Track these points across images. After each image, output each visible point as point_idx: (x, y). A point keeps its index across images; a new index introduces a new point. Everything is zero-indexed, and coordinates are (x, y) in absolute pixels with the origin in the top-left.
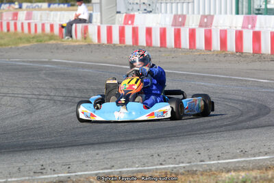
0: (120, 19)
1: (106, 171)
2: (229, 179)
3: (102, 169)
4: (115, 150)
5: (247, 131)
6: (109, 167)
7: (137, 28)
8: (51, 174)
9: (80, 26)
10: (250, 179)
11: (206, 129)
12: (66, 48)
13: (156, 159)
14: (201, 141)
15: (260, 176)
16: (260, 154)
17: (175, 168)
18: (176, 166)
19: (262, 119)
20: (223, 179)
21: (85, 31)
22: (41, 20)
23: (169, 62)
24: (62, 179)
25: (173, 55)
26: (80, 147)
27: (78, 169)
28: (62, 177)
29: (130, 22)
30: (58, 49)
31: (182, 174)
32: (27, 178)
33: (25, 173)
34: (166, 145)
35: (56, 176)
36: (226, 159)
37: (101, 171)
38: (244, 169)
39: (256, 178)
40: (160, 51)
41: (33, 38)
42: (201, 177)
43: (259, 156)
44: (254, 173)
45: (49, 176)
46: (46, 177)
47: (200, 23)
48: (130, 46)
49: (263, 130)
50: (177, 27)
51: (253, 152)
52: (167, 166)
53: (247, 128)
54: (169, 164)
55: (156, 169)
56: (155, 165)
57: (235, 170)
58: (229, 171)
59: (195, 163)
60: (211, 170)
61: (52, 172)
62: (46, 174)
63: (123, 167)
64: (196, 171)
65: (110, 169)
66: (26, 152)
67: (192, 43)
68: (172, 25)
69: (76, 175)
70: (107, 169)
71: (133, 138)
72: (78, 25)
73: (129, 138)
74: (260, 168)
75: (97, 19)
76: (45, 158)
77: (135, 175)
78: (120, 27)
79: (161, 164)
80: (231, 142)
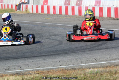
0: (42, 2)
1: (37, 69)
2: (90, 72)
3: (35, 68)
4: (40, 59)
5: (98, 51)
6: (38, 67)
7: (49, 6)
8: (13, 70)
9: (24, 5)
10: (99, 72)
11: (80, 50)
12: (18, 15)
13: (59, 63)
14: (78, 55)
15: (104, 71)
16: (103, 61)
17: (67, 67)
18: (67, 66)
19: (104, 45)
20: (88, 72)
21: (26, 7)
22: (7, 3)
23: (64, 21)
24: (17, 72)
25: (65, 18)
26: (25, 58)
27: (25, 68)
28: (18, 71)
29: (46, 4)
30: (15, 15)
31: (70, 70)
32: (2, 72)
33: (2, 70)
34: (63, 57)
35: (15, 71)
36: (89, 63)
37: (35, 69)
38: (96, 67)
39: (102, 71)
40: (59, 16)
41: (4, 11)
42: (78, 71)
43: (103, 62)
44: (101, 69)
45: (12, 71)
46: (11, 71)
47: (76, 4)
48: (46, 14)
49: (104, 50)
50: (66, 6)
51: (100, 60)
52: (63, 66)
53: (98, 50)
54: (64, 65)
55: (59, 68)
56: (58, 66)
57: (93, 68)
58: (90, 68)
59: (75, 65)
60: (82, 68)
61: (13, 69)
62: (11, 70)
63: (44, 67)
64: (76, 68)
65: (39, 68)
66: (2, 61)
67: (73, 13)
68: (64, 5)
69: (24, 71)
70: (37, 68)
71: (48, 54)
72: (23, 5)
73: (47, 54)
74: (103, 67)
75: (31, 2)
76: (10, 63)
77: (49, 70)
78: (41, 6)
79: (61, 66)
80: (91, 56)
